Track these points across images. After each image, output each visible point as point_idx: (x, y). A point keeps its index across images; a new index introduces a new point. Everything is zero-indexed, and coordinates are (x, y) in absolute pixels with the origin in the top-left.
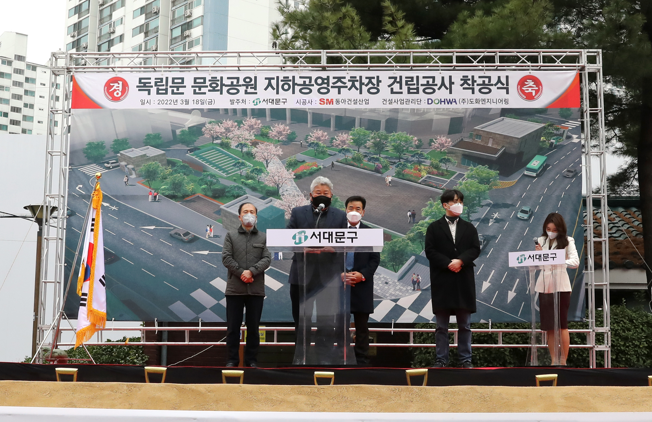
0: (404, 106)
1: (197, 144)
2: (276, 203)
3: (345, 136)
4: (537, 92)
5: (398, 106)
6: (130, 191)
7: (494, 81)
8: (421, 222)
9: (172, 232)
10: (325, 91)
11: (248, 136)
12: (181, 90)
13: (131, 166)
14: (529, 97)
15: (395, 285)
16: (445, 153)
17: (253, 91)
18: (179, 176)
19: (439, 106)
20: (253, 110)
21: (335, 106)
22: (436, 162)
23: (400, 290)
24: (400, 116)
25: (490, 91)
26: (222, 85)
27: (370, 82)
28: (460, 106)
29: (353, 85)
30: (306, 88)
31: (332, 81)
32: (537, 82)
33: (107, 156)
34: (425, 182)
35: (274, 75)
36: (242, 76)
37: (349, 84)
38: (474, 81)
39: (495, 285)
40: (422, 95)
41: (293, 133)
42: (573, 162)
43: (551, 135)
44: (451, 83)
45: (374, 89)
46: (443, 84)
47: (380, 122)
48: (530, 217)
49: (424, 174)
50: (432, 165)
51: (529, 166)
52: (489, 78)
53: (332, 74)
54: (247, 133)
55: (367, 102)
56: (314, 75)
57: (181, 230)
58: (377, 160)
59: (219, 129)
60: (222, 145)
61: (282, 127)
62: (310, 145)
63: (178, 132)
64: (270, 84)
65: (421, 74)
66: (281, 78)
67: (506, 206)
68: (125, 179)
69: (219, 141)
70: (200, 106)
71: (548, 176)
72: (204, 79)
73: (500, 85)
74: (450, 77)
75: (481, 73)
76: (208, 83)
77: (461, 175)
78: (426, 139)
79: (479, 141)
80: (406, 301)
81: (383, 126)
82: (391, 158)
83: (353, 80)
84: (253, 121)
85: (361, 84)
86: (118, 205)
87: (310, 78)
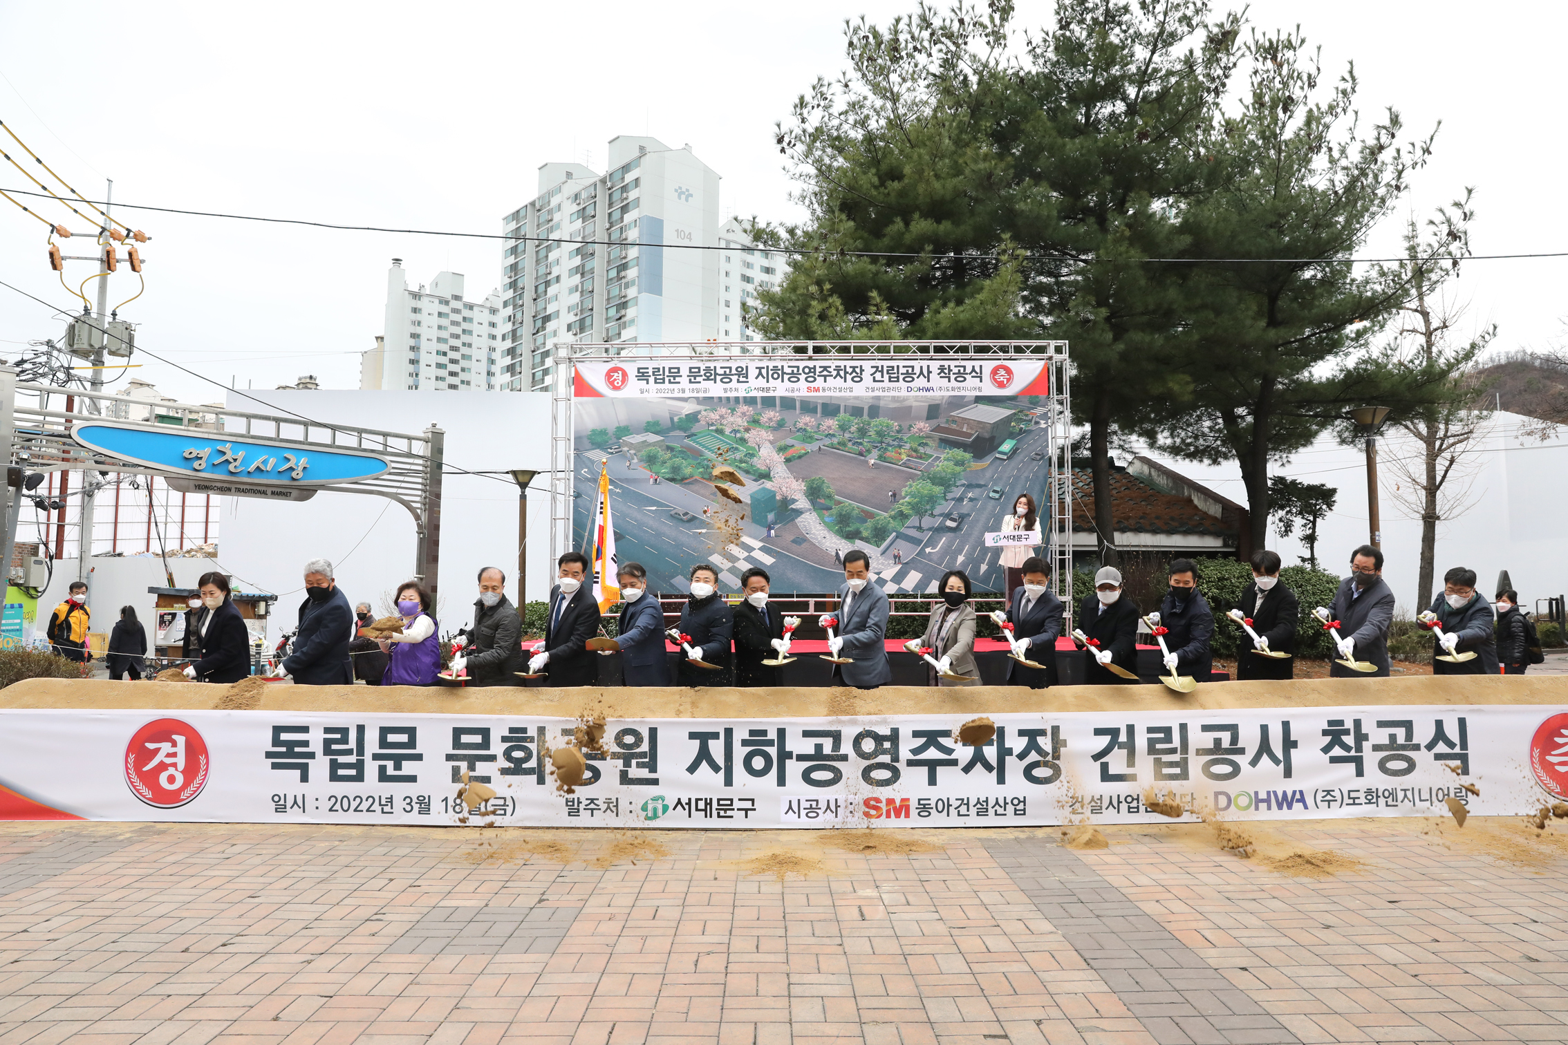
0: (886, 394)
1: (693, 431)
2: (768, 485)
3: (831, 422)
4: (1008, 380)
5: (880, 394)
6: (631, 474)
7: (968, 370)
8: (901, 501)
9: (673, 513)
10: (812, 379)
11: (741, 422)
12: (677, 379)
13: (632, 452)
14: (1001, 385)
15: (878, 560)
16: (923, 437)
17: (744, 379)
18: (677, 461)
19: (918, 394)
20: (745, 398)
21: (821, 394)
22: (915, 445)
23: (883, 564)
24: (882, 403)
25: (965, 379)
26: (716, 374)
27: (854, 371)
28: (937, 394)
29: (838, 374)
30: (794, 377)
31: (818, 370)
32: (1009, 371)
33: (610, 442)
34: (904, 465)
35: (763, 364)
36: (734, 365)
37: (835, 373)
38: (950, 370)
39: (970, 559)
40: (901, 383)
41: (783, 420)
42: (1041, 445)
43: (1021, 420)
44: (929, 372)
45: (858, 376)
46: (921, 373)
47: (862, 409)
48: (1001, 496)
49: (904, 457)
50: (911, 448)
51: (1000, 449)
52: (964, 367)
53: (818, 364)
54: (740, 419)
55: (851, 390)
56: (802, 364)
57: (681, 510)
58: (861, 444)
59: (714, 416)
60: (717, 431)
61: (772, 414)
62: (798, 431)
63: (676, 419)
64: (760, 374)
65: (901, 363)
66: (771, 367)
67: (979, 486)
68: (628, 464)
69: (714, 428)
70: (695, 395)
71: (1018, 458)
72: (699, 368)
73: (974, 374)
74: (928, 366)
75: (957, 363)
76: (702, 373)
77: (938, 458)
78: (905, 424)
79: (954, 426)
80: (888, 574)
81: (866, 412)
82: (874, 442)
83: (838, 369)
84: (746, 408)
85: (846, 373)
86: (621, 488)
87: (798, 367)
